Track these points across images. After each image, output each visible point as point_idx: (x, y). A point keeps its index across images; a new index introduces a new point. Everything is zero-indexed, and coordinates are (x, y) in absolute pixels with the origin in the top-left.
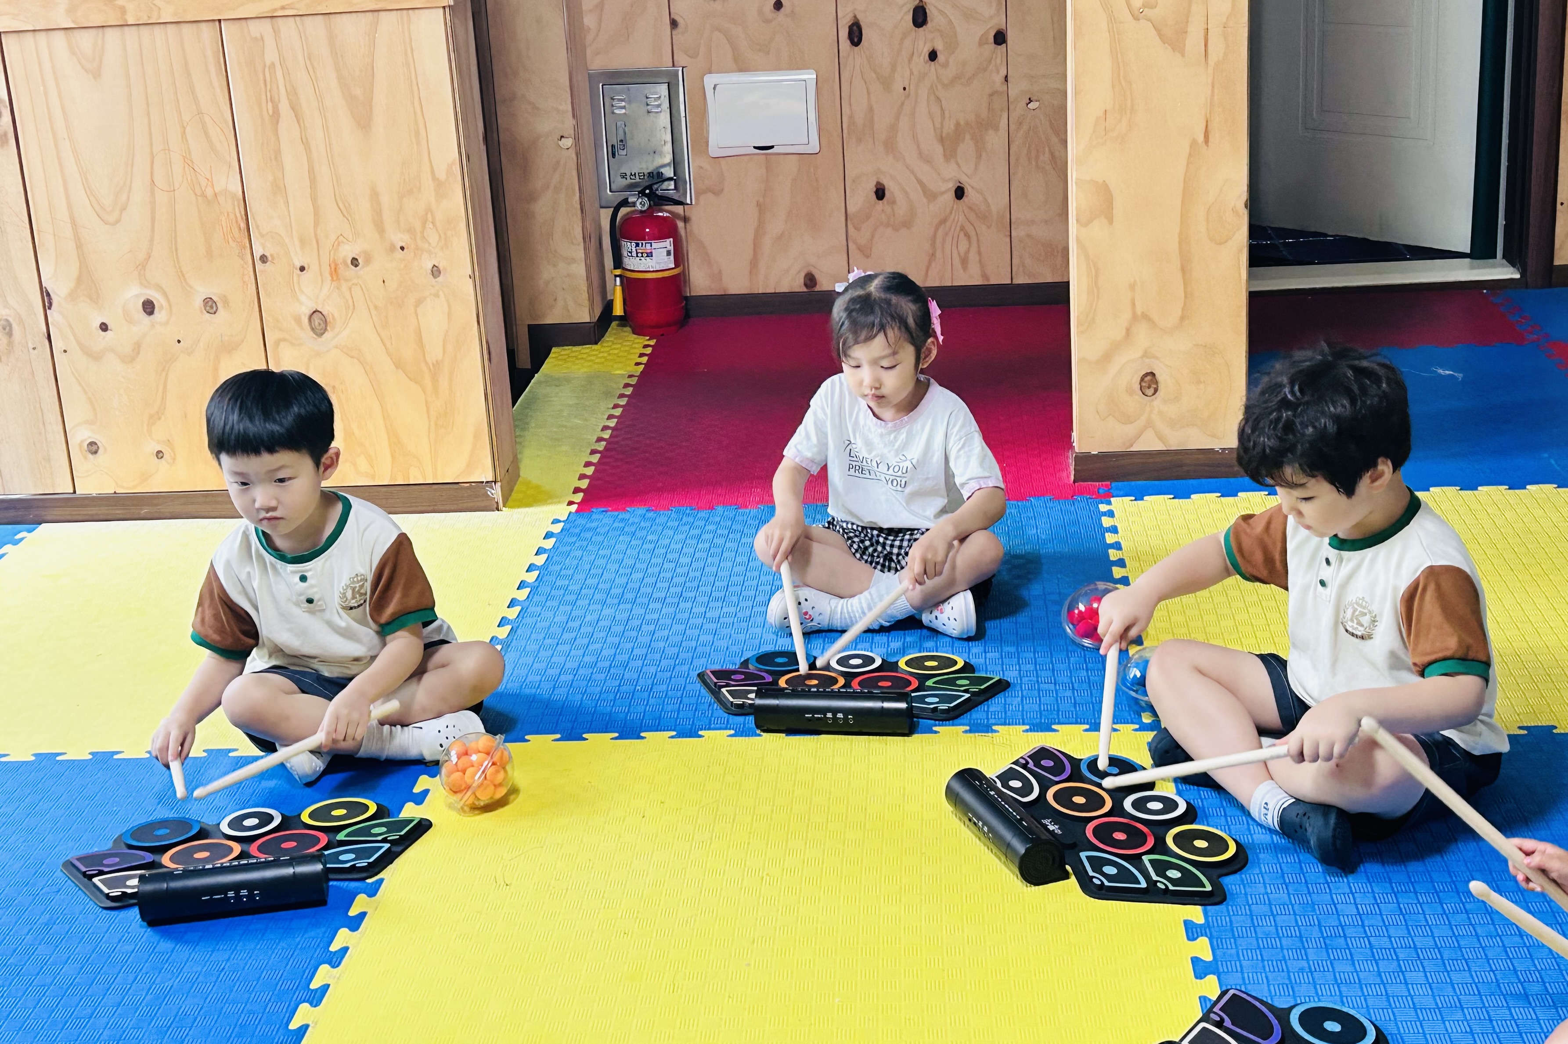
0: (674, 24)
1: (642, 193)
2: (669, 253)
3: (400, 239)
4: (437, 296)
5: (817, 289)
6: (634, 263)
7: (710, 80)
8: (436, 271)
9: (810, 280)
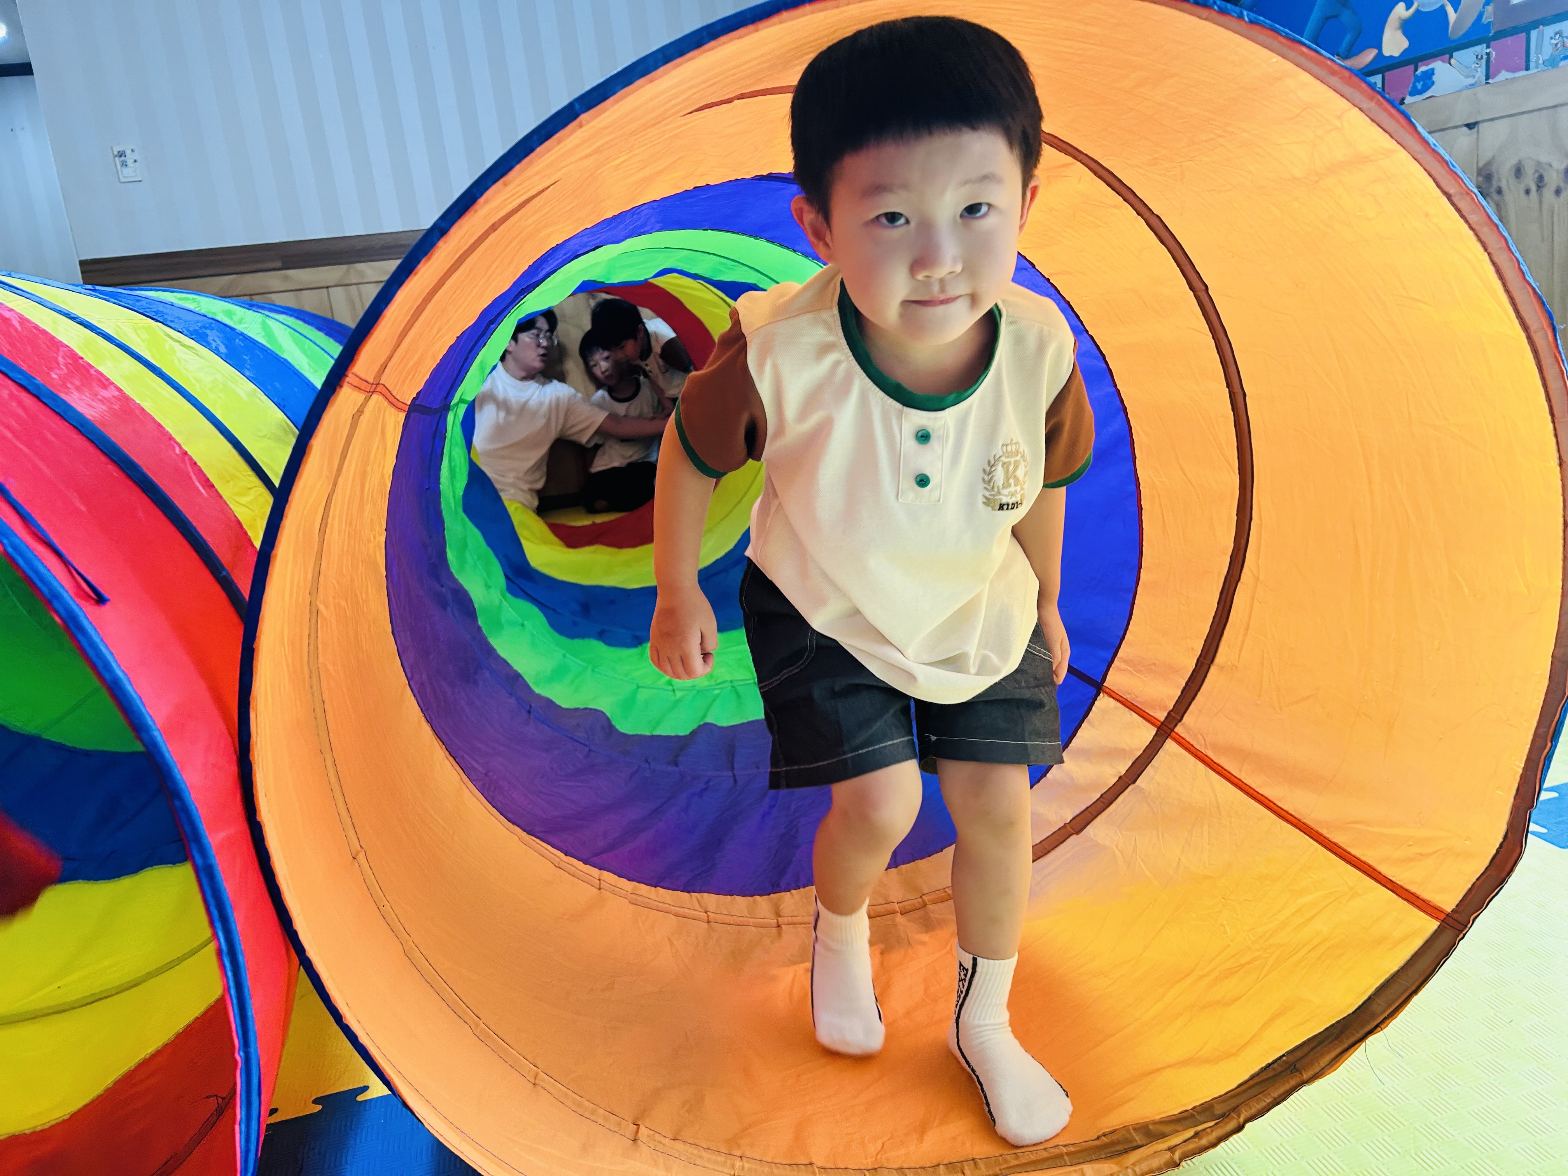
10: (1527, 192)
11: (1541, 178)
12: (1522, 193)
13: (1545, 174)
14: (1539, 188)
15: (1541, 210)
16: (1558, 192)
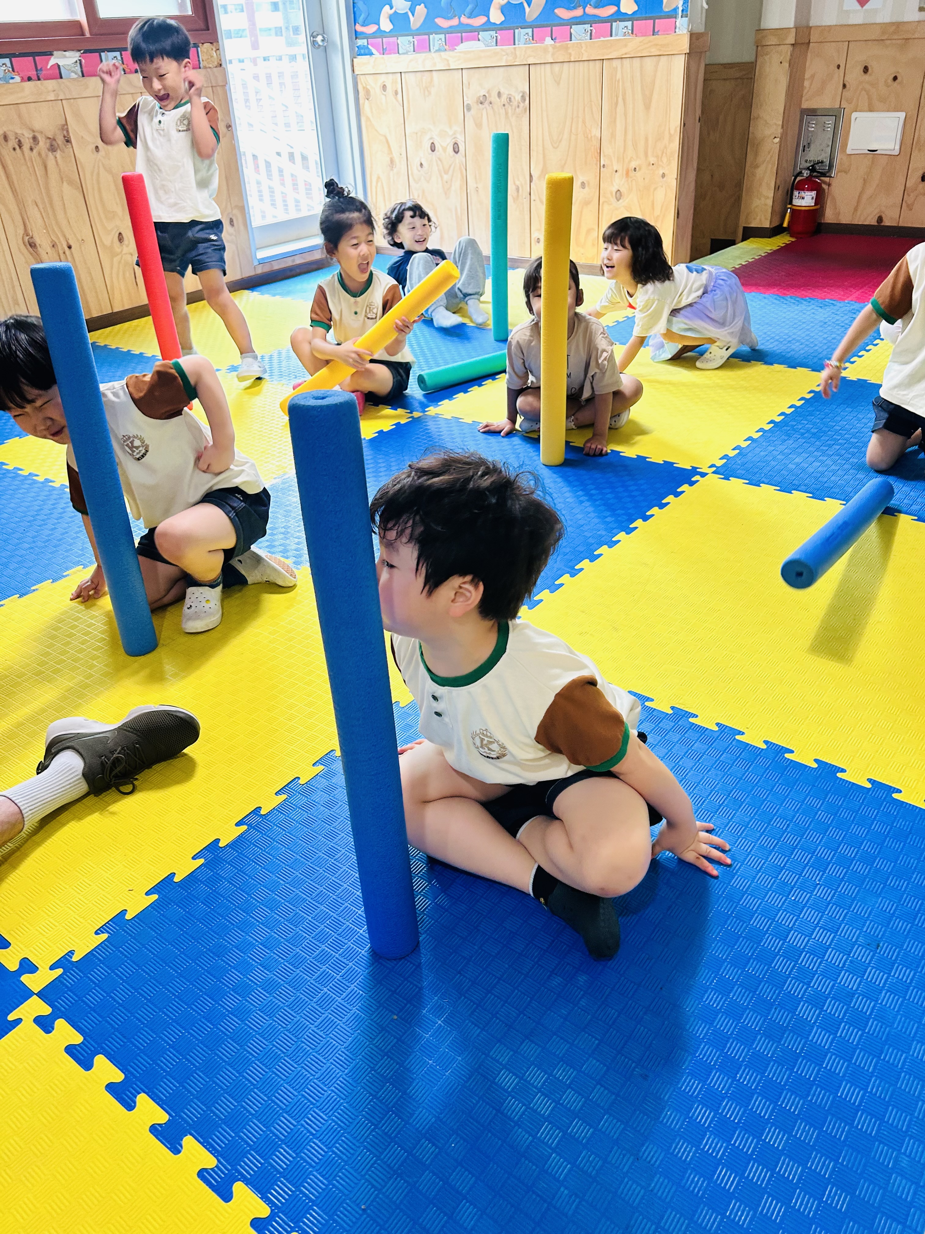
0: (844, 86)
1: (808, 168)
2: (813, 198)
3: (652, 160)
4: (662, 187)
5: (882, 224)
6: (797, 202)
7: (854, 115)
8: (663, 176)
9: (880, 219)
10: (14, 149)
11: (19, 141)
12: (11, 150)
13: (21, 139)
14: (20, 147)
15: (25, 159)
16: (31, 149)
